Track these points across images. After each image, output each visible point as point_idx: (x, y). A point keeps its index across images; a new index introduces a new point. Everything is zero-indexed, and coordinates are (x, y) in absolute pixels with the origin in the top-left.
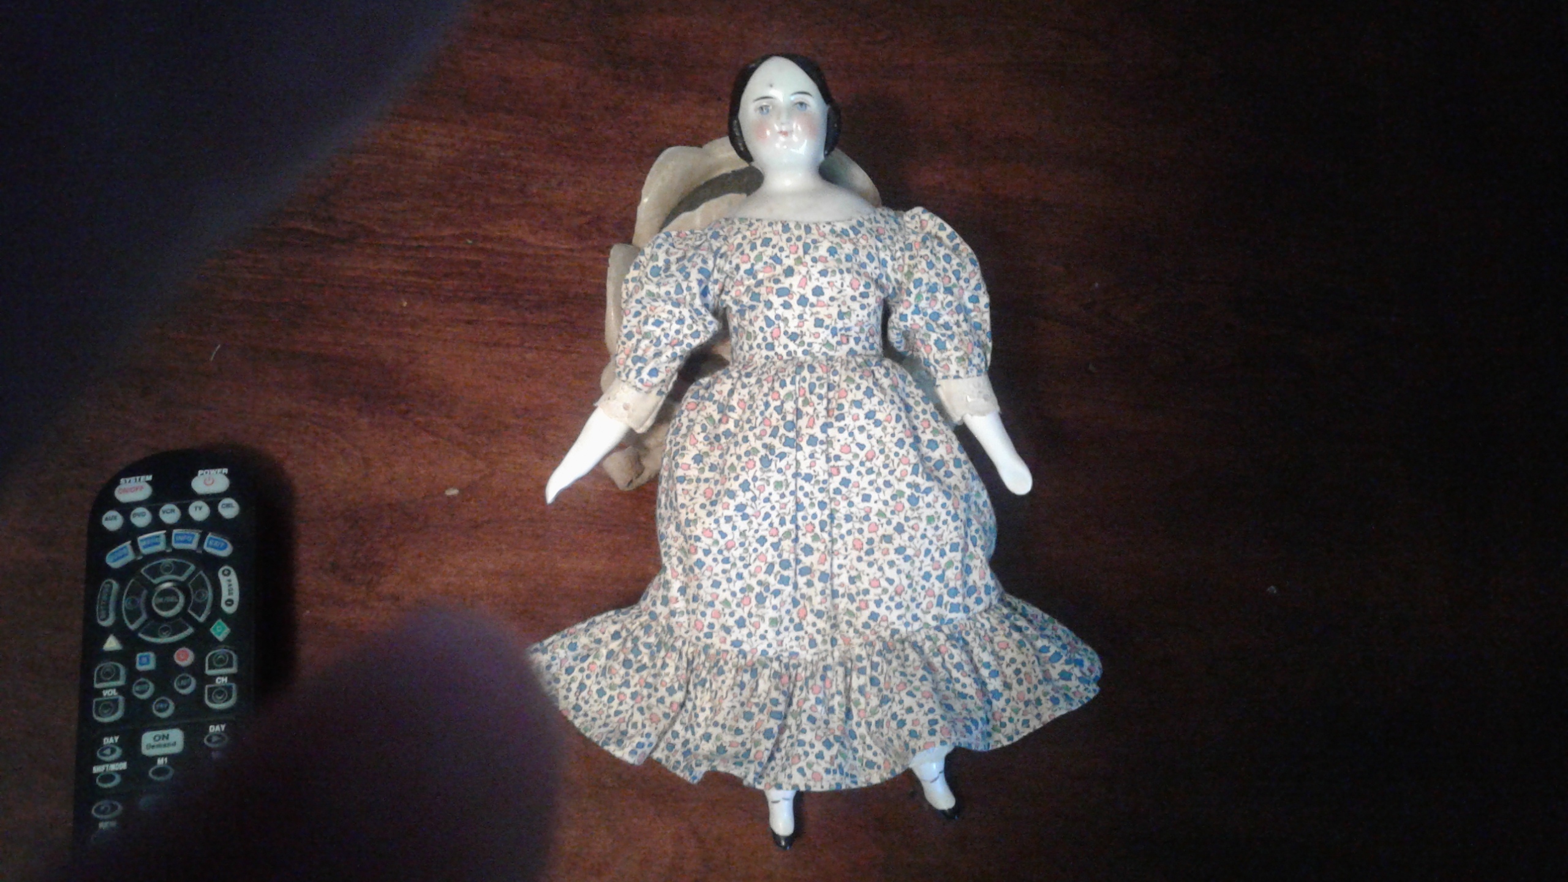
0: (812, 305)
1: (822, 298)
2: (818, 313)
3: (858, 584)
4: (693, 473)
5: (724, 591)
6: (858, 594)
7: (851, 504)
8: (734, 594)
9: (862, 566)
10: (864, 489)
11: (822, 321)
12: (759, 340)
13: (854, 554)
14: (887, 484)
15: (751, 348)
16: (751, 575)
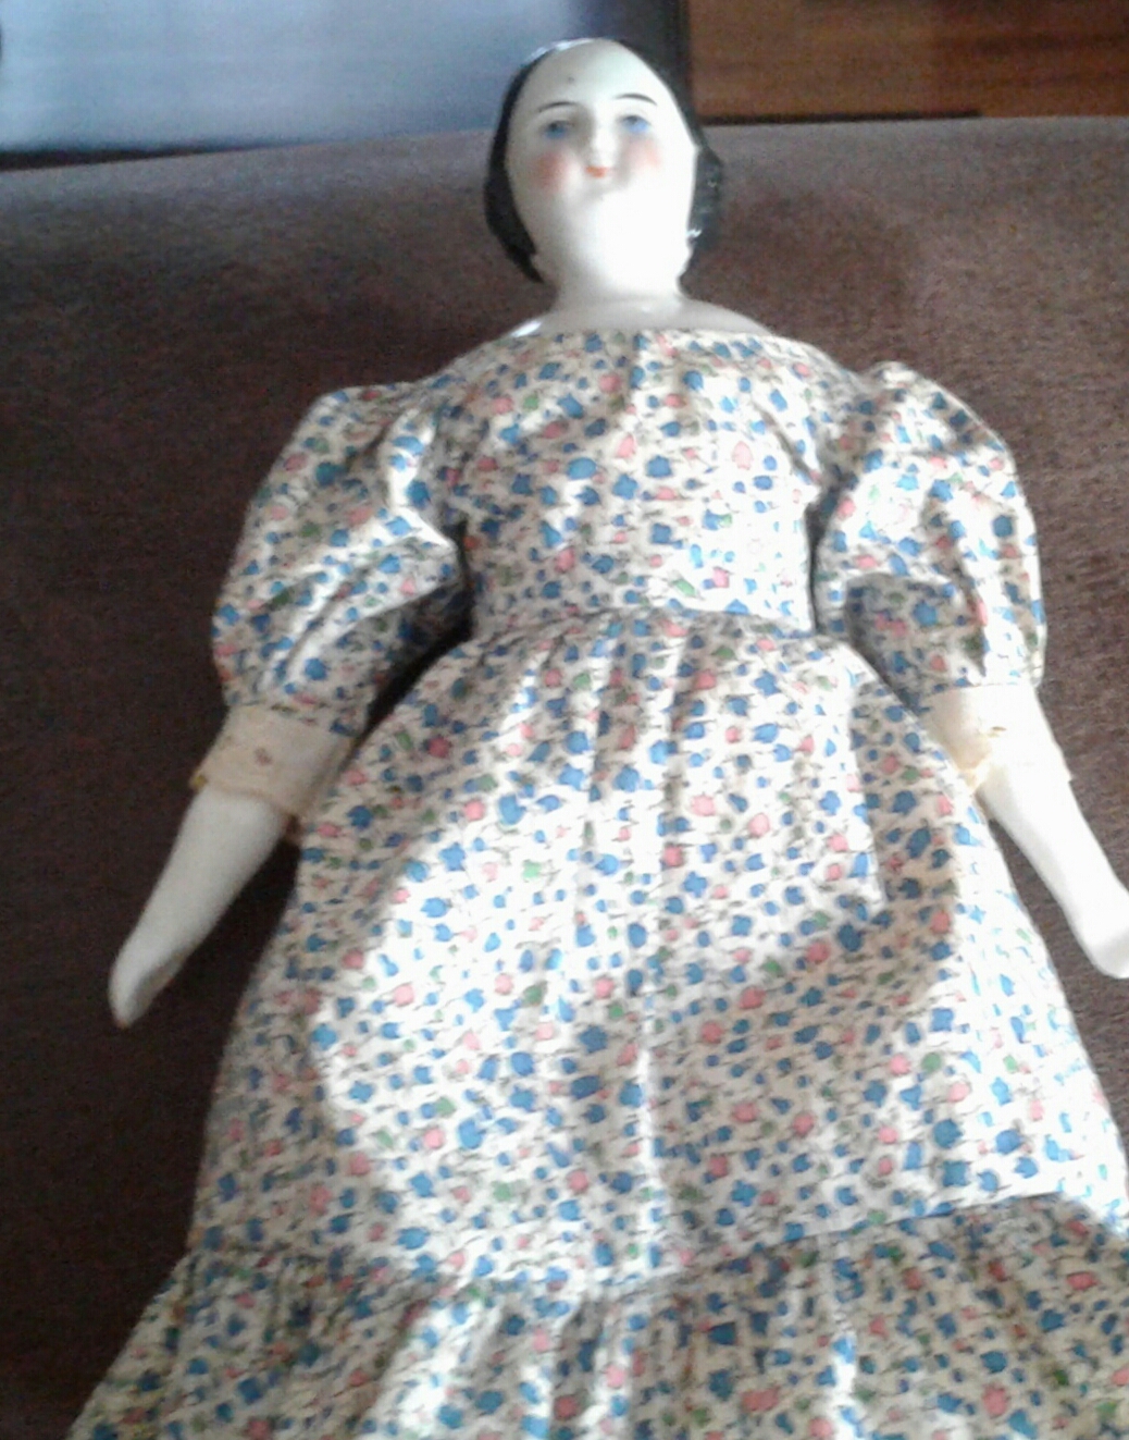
0: (647, 497)
1: (668, 482)
2: (658, 513)
3: (707, 1118)
4: (345, 846)
5: (381, 1109)
6: (706, 1141)
7: (704, 940)
8: (403, 1118)
9: (719, 1075)
10: (738, 904)
11: (667, 529)
12: (530, 581)
13: (701, 1052)
14: (794, 896)
15: (512, 599)
16: (453, 1076)
